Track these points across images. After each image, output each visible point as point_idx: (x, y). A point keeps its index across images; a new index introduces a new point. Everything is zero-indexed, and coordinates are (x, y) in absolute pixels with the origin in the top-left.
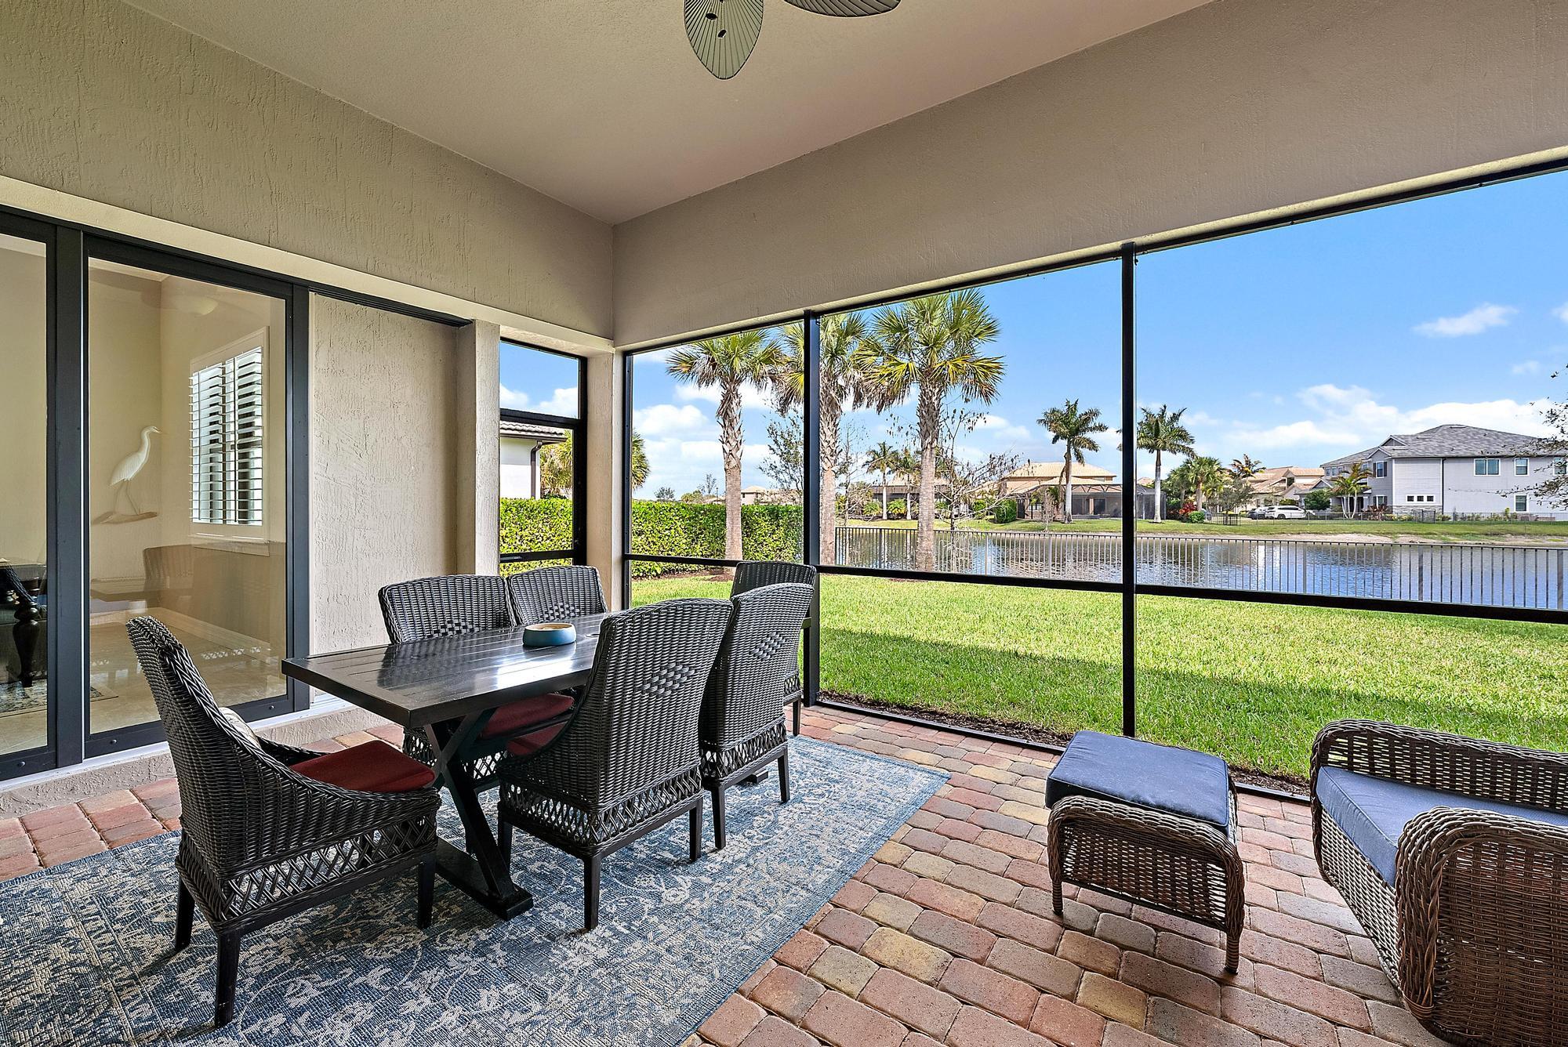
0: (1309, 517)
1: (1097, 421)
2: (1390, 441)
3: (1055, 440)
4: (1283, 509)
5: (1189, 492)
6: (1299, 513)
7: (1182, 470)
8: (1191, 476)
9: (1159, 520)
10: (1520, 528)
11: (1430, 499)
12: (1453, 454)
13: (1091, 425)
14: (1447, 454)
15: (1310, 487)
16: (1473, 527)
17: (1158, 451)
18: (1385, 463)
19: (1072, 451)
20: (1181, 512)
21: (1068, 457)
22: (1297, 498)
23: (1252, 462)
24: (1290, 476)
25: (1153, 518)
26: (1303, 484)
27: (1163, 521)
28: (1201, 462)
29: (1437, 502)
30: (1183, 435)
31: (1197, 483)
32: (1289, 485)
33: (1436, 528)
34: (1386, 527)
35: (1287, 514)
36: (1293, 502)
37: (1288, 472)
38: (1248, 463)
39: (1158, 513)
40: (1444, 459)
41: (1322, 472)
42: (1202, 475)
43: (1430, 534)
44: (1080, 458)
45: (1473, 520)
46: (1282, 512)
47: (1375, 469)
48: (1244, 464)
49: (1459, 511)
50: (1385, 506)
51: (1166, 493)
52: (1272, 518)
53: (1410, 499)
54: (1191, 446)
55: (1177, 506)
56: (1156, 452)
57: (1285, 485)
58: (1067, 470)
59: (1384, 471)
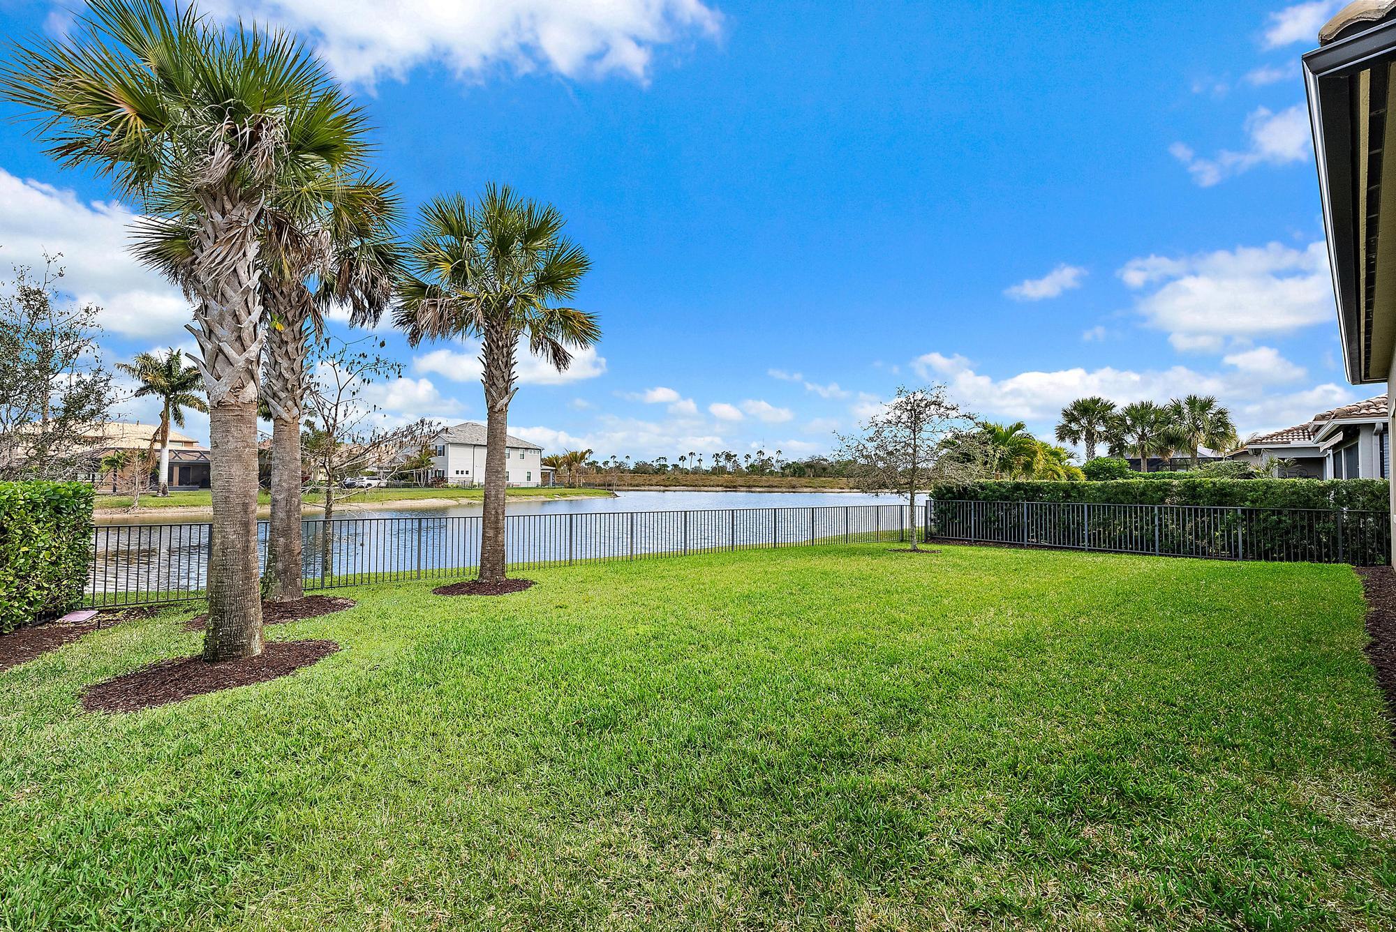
0: (389, 486)
3: (142, 391)
11: (467, 472)
12: (479, 443)
14: (475, 443)
18: (443, 446)
19: (171, 409)
21: (165, 416)
29: (470, 475)
34: (445, 493)
40: (475, 445)
44: (178, 417)
46: (369, 482)
47: (436, 450)
50: (444, 478)
53: (457, 472)
58: (164, 430)
59: (442, 452)
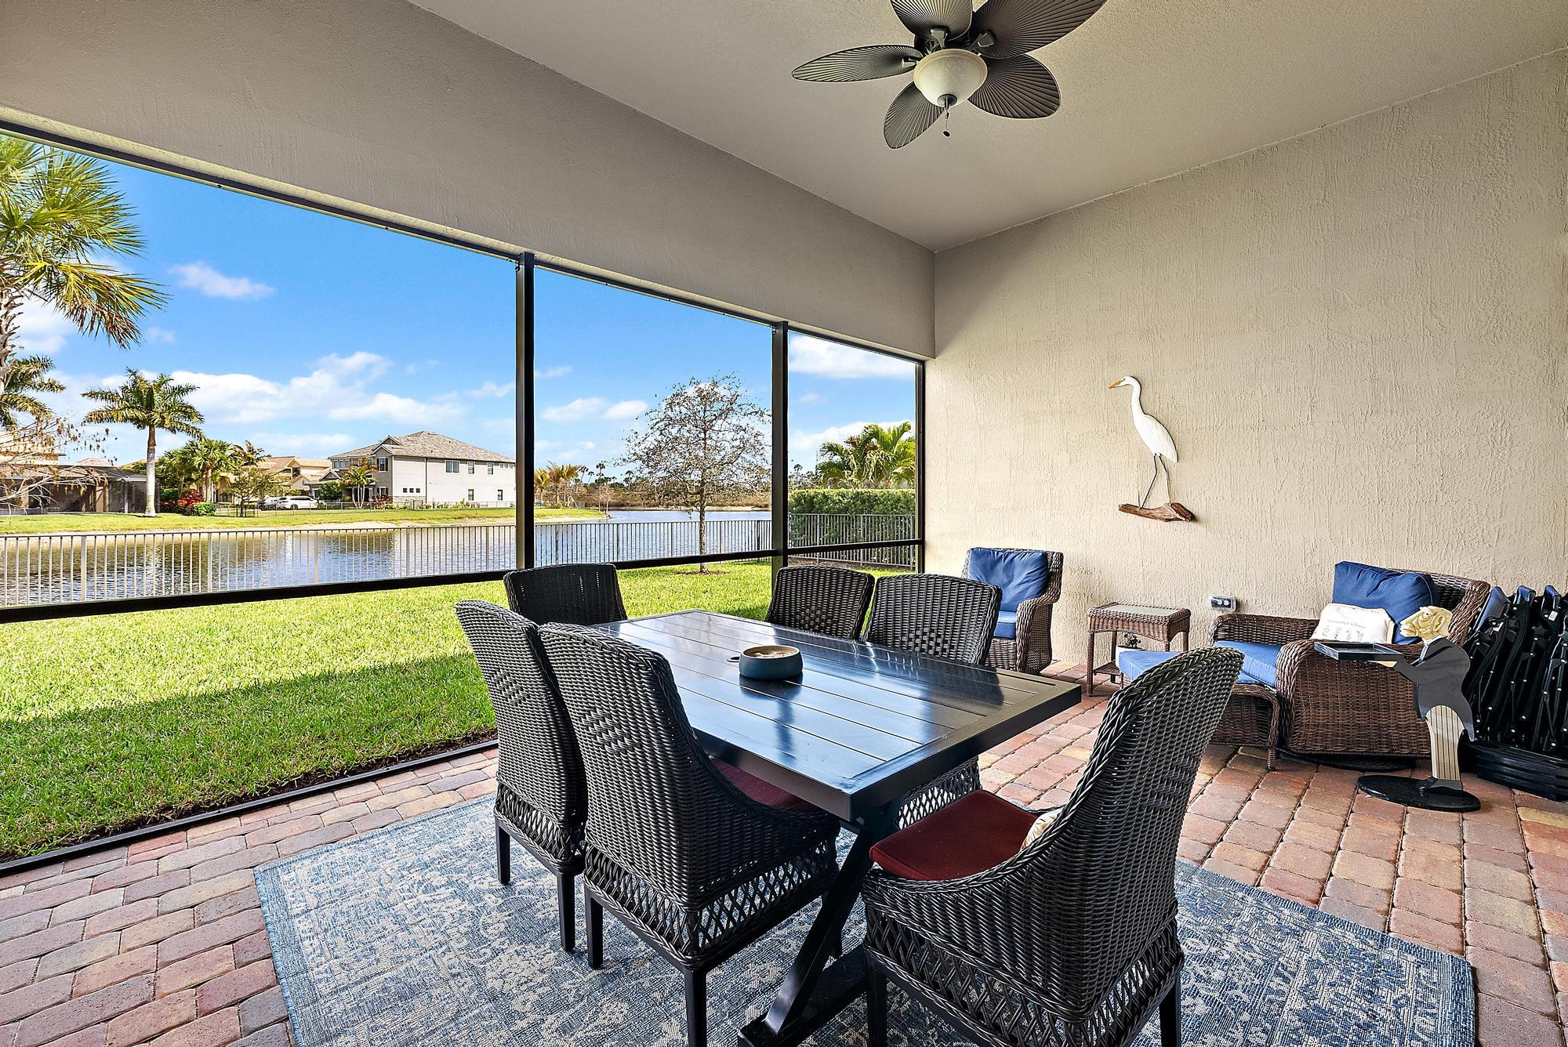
0: (320, 507)
1: (47, 376)
2: (388, 441)
4: (296, 499)
5: (190, 480)
6: (313, 503)
7: (185, 453)
8: (197, 460)
9: (153, 513)
10: (472, 513)
11: (418, 491)
12: (433, 455)
13: (36, 380)
14: (428, 455)
15: (320, 478)
16: (446, 513)
17: (151, 426)
18: (387, 459)
20: (182, 503)
22: (307, 488)
23: (255, 449)
24: (295, 466)
25: (144, 512)
26: (313, 476)
27: (158, 515)
28: (209, 446)
29: (423, 493)
30: (188, 412)
31: (205, 469)
32: (295, 476)
33: (425, 514)
34: (389, 514)
35: (301, 504)
36: (303, 493)
37: (294, 462)
38: (251, 450)
39: (151, 504)
40: (428, 459)
41: (330, 464)
42: (212, 460)
43: (421, 519)
45: (443, 507)
46: (296, 502)
47: (378, 463)
48: (246, 450)
49: (436, 501)
50: (386, 496)
51: (160, 480)
52: (285, 509)
53: (405, 490)
54: (198, 426)
55: (174, 496)
56: (147, 428)
57: (291, 475)
59: (385, 466)
